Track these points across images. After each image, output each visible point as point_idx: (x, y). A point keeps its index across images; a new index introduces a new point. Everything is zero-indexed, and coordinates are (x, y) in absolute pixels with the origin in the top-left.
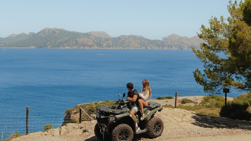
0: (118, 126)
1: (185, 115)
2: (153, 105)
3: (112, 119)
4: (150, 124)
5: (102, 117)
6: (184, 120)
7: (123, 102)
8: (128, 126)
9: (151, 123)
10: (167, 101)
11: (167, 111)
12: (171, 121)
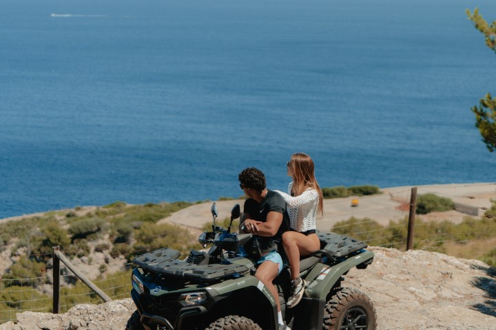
0: (216, 323)
1: (447, 275)
2: (340, 246)
3: (192, 299)
4: (326, 315)
5: (157, 292)
6: (446, 293)
7: (230, 240)
8: (252, 322)
9: (331, 310)
10: (354, 206)
11: (382, 261)
12: (397, 300)
